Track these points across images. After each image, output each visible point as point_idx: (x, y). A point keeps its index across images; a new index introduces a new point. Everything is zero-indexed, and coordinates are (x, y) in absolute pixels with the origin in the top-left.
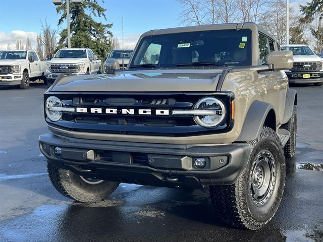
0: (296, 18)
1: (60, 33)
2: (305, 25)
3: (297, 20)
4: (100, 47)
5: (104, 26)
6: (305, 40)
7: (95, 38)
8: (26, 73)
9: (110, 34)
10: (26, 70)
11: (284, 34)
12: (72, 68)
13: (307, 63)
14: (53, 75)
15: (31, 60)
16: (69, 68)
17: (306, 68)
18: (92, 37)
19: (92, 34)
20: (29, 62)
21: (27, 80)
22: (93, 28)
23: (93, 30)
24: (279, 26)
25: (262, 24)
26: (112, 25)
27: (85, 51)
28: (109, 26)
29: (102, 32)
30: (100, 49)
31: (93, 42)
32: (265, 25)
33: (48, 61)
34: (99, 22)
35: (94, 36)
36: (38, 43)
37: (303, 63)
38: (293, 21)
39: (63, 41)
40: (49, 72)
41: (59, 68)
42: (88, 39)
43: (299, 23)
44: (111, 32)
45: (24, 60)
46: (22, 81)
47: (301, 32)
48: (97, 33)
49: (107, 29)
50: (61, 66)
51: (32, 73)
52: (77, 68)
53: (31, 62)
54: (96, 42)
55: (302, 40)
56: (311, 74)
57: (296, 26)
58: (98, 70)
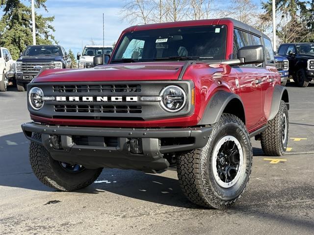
28: (51, 19)
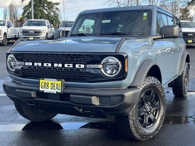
0: (184, 2)
1: (23, 8)
2: (191, 7)
3: (185, 3)
4: (51, 18)
5: (53, 4)
6: (191, 17)
7: (47, 12)
8: (5, 35)
9: (58, 9)
10: (5, 34)
11: (176, 13)
12: (37, 33)
13: (190, 33)
14: (24, 37)
15: (8, 27)
16: (35, 32)
17: (190, 36)
18: (45, 11)
19: (45, 9)
20: (7, 28)
21: (6, 40)
22: (46, 5)
23: (46, 7)
24: (173, 7)
25: (161, 5)
26: (59, 3)
27: (45, 21)
29: (52, 8)
30: (50, 20)
31: (46, 14)
32: (164, 6)
33: (21, 28)
34: (51, 1)
35: (47, 11)
36: (4, 14)
37: (188, 33)
38: (183, 3)
39: (25, 14)
40: (21, 35)
41: (28, 32)
42: (42, 13)
43: (187, 5)
44: (58, 8)
45: (4, 26)
46: (3, 40)
47: (188, 11)
48: (49, 9)
49: (56, 6)
50: (29, 31)
51: (9, 35)
52: (40, 32)
53: (8, 28)
54: (48, 15)
55: (189, 17)
56: (193, 40)
57: (185, 7)
58: (53, 34)
